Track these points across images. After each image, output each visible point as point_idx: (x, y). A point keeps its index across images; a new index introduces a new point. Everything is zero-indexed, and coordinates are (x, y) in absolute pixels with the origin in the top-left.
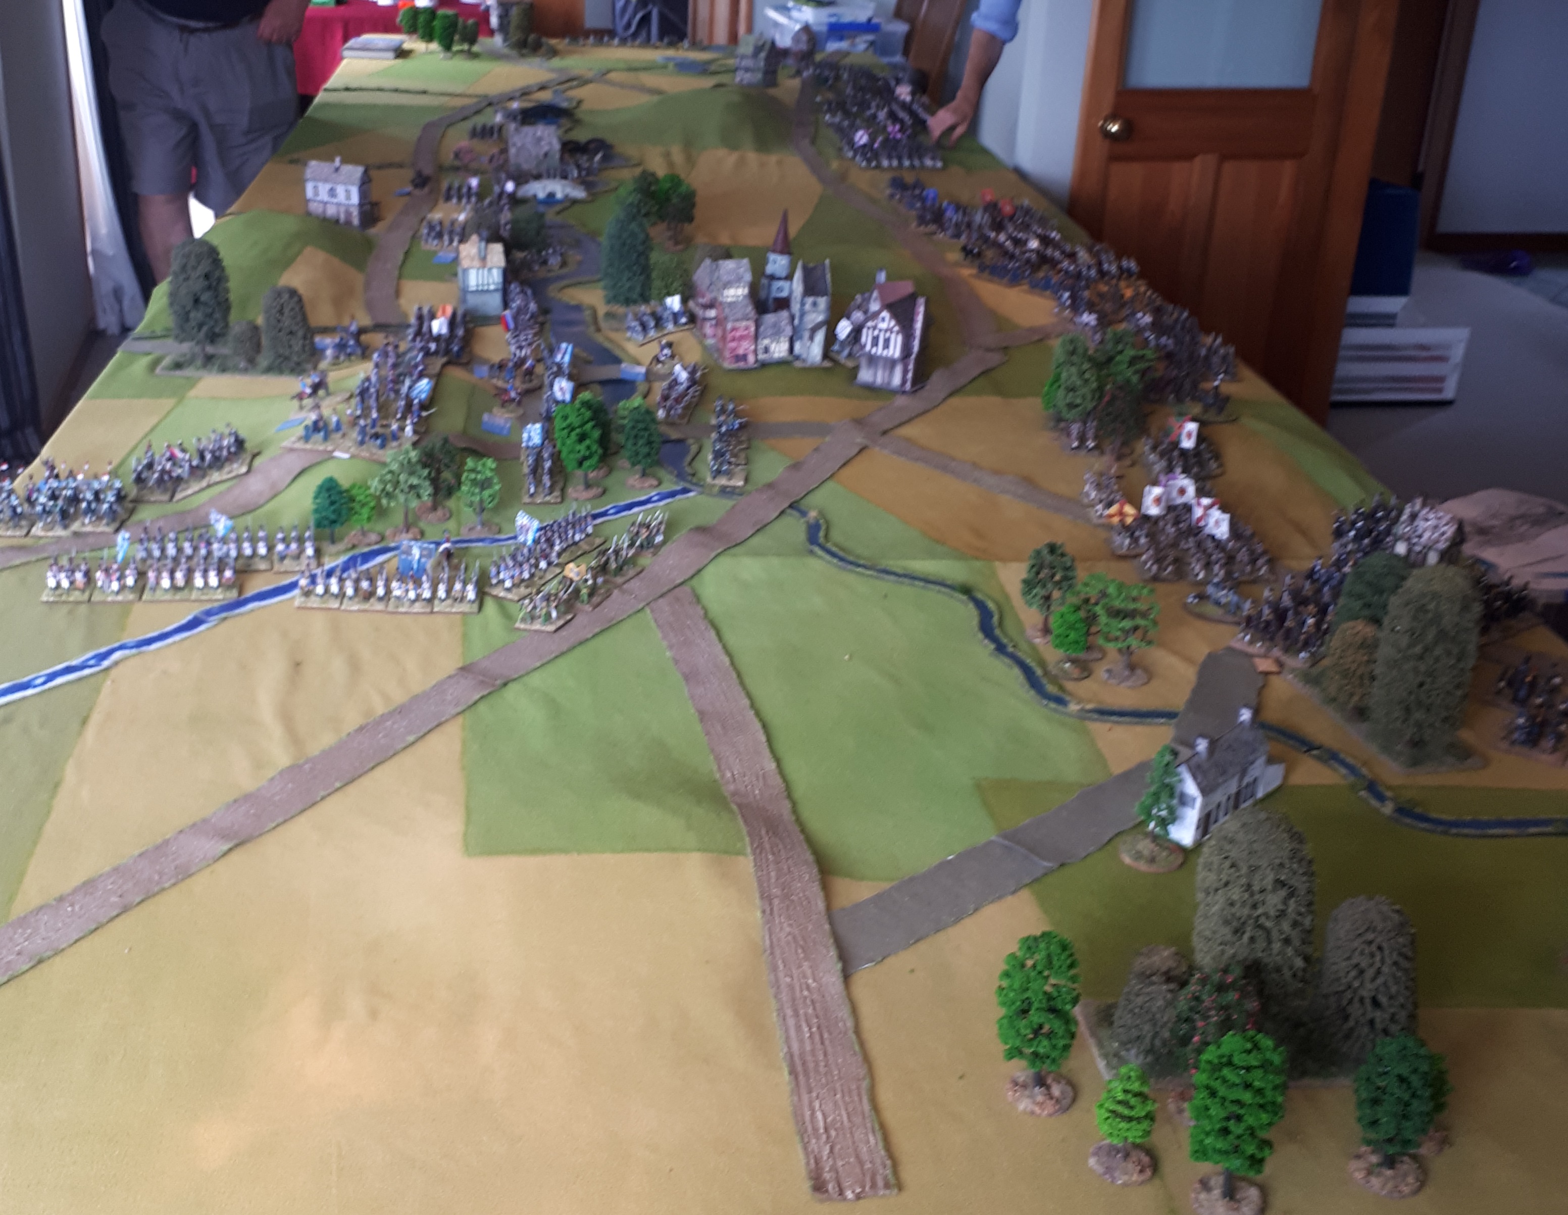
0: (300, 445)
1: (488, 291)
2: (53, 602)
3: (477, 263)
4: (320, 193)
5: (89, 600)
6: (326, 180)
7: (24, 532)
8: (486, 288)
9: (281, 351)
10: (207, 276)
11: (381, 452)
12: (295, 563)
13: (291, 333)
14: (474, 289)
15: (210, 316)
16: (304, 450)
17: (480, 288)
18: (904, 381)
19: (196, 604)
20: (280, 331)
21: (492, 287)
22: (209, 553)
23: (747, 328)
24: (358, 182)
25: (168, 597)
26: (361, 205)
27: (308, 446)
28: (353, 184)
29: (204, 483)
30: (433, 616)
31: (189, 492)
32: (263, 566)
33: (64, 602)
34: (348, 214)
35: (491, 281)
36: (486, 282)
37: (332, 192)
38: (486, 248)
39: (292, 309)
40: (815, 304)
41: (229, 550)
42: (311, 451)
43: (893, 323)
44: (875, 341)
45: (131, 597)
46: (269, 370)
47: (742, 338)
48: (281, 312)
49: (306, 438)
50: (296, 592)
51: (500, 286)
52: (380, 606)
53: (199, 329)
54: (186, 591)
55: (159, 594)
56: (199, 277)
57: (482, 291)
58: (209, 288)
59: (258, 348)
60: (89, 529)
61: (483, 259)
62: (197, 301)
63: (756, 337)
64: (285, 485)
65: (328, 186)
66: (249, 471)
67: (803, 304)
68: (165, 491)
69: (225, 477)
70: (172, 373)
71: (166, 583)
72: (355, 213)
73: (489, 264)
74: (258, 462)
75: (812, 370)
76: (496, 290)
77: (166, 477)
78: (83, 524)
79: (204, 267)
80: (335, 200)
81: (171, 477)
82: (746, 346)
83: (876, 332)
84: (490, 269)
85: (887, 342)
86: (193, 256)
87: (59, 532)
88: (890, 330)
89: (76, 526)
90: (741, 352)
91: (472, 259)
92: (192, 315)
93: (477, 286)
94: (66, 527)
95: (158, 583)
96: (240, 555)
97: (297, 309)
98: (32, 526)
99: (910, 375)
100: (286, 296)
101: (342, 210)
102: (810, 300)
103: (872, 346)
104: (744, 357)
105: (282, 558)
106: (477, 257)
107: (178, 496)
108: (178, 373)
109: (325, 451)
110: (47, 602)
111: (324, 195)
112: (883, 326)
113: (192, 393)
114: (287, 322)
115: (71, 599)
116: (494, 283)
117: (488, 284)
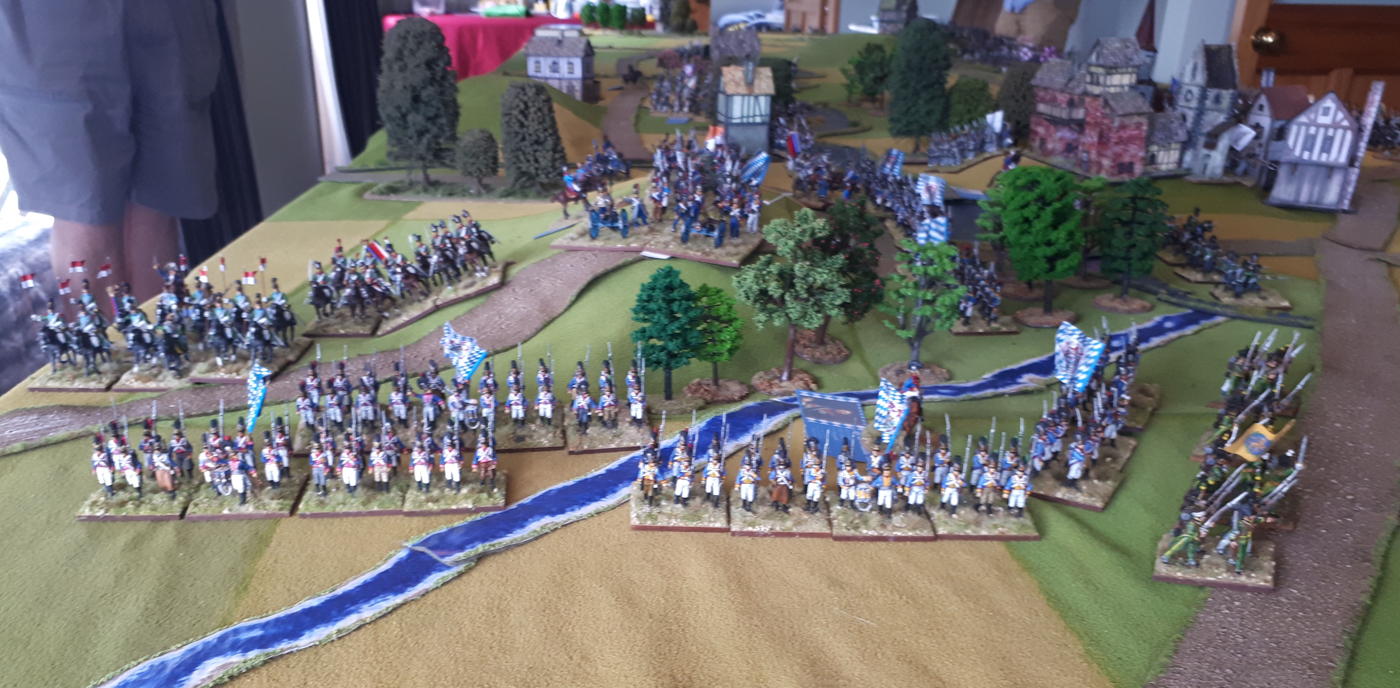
0: (585, 242)
1: (755, 124)
2: (105, 519)
3: (743, 90)
4: (542, 69)
5: (182, 516)
6: (548, 55)
7: (106, 381)
8: (751, 120)
9: (524, 167)
10: (429, 64)
11: (718, 251)
12: (608, 434)
13: (537, 142)
14: (738, 121)
15: (432, 119)
16: (590, 250)
17: (745, 120)
18: (1341, 197)
19: (416, 521)
20: (523, 139)
21: (758, 120)
22: (441, 413)
23: (1139, 126)
24: (581, 54)
25: (355, 505)
26: (584, 79)
27: (598, 243)
28: (577, 56)
29: (428, 304)
30: (938, 543)
31: (404, 318)
32: (545, 438)
33: (127, 519)
34: (571, 88)
35: (757, 113)
36: (751, 114)
37: (555, 67)
38: (754, 72)
39: (540, 109)
40: (1217, 100)
41: (479, 406)
42: (602, 250)
43: (1340, 115)
44: (1309, 144)
45: (273, 506)
46: (508, 194)
47: (1131, 140)
48: (524, 113)
49: (594, 233)
50: (630, 490)
51: (767, 119)
52: (815, 524)
53: (419, 141)
54: (394, 493)
55: (336, 501)
56: (418, 66)
57: (749, 124)
58: (432, 81)
59: (494, 166)
60: (222, 375)
61: (750, 84)
62: (416, 99)
63: (1148, 141)
64: (564, 307)
65: (550, 61)
66: (503, 284)
67: (1203, 97)
68: (364, 319)
69: (462, 293)
70: (384, 198)
71: (349, 476)
72: (578, 86)
73: (757, 91)
74: (514, 271)
75: (1213, 184)
76: (762, 124)
77: (364, 293)
78: (214, 367)
79: (427, 51)
80: (557, 75)
81: (372, 292)
82: (1135, 152)
83: (1312, 130)
84: (756, 97)
85: (1328, 141)
86: (410, 39)
87: (169, 381)
88: (1336, 126)
89: (199, 371)
90: (1126, 159)
91: (737, 84)
92: (410, 118)
93: (742, 117)
94: (181, 374)
95: (332, 474)
96: (501, 416)
97: (545, 110)
98: (122, 371)
99: (1350, 189)
100: (531, 92)
101: (565, 84)
102: (1212, 93)
103: (1304, 148)
104: (1128, 168)
105: (583, 426)
106: (742, 83)
107: (386, 327)
108: (393, 197)
109: (628, 251)
110: (91, 519)
111: (546, 71)
112: (1326, 120)
113: (411, 215)
114: (532, 126)
115: (144, 511)
116: (761, 115)
117: (755, 116)
